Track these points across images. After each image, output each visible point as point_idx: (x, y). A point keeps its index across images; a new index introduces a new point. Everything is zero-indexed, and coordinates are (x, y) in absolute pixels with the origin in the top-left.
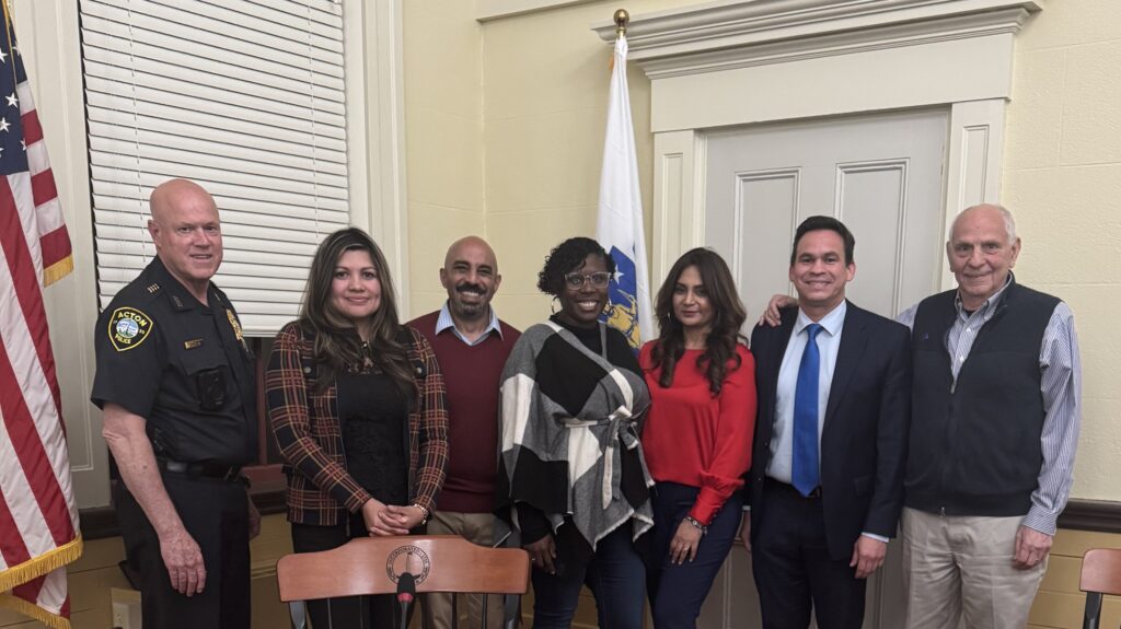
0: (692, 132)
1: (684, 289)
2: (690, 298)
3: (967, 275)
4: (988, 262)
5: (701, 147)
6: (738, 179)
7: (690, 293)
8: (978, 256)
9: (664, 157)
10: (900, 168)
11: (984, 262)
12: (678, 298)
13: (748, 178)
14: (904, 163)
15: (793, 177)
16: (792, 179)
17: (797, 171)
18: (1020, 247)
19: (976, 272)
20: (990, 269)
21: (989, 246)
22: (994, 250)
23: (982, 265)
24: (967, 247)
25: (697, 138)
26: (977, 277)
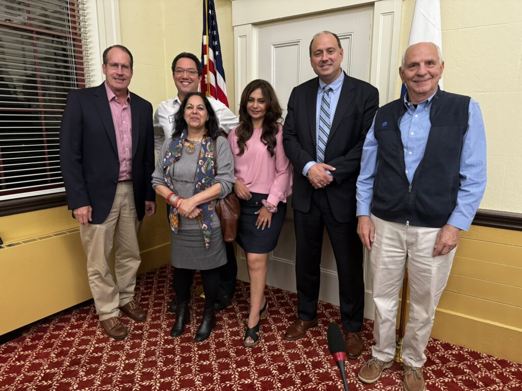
0: (251, 25)
1: (253, 100)
2: (256, 104)
3: (415, 82)
4: (429, 72)
5: (255, 32)
6: (272, 47)
7: (256, 102)
8: (423, 69)
9: (239, 38)
10: (349, 38)
11: (427, 72)
12: (250, 104)
13: (277, 46)
14: (351, 35)
15: (298, 44)
16: (297, 46)
17: (299, 42)
18: (443, 67)
19: (422, 79)
20: (431, 77)
21: (429, 63)
22: (432, 65)
23: (426, 74)
24: (416, 64)
25: (253, 28)
26: (422, 81)
